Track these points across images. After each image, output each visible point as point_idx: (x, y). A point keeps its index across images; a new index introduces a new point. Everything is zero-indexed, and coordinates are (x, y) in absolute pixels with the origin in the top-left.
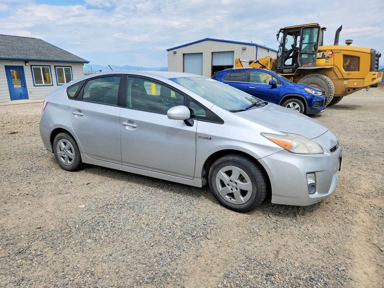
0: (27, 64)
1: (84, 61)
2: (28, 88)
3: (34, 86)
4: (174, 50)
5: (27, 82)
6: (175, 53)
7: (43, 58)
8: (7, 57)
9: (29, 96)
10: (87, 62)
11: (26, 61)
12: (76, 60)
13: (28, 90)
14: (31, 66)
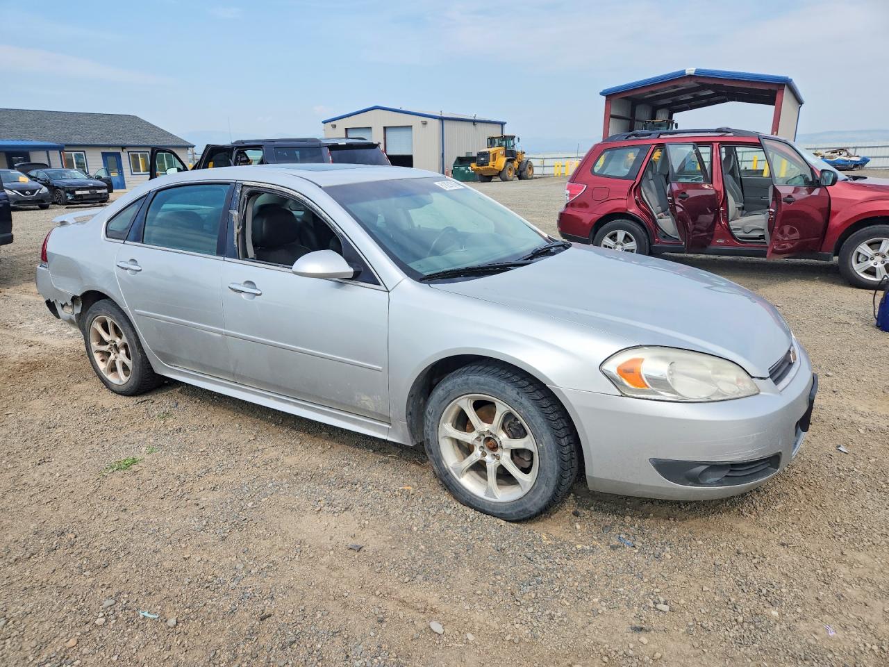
0: (124, 150)
1: (188, 144)
2: (125, 176)
3: (132, 174)
4: (333, 123)
5: (124, 170)
6: (334, 126)
7: (141, 143)
8: (104, 143)
9: (126, 185)
10: (193, 147)
11: (123, 147)
12: (182, 144)
13: (125, 179)
14: (128, 152)
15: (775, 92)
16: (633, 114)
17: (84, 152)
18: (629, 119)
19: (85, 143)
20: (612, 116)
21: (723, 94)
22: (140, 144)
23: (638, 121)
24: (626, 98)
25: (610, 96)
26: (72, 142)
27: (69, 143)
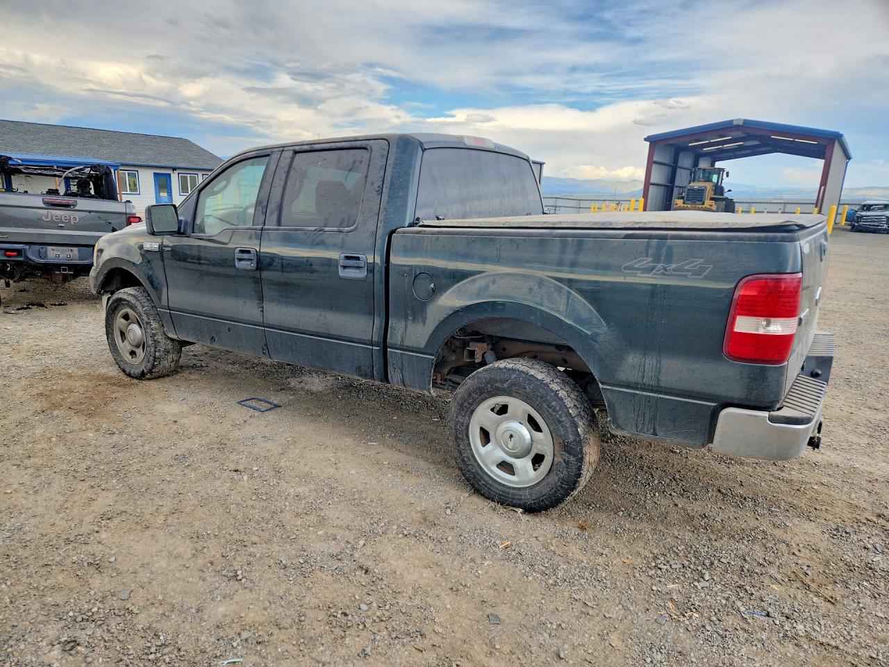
0: (175, 172)
3: (180, 195)
5: (173, 191)
8: (157, 165)
11: (174, 169)
13: (174, 199)
14: (179, 174)
15: (825, 146)
16: (676, 160)
17: (137, 171)
18: (671, 166)
19: (139, 163)
20: (655, 163)
21: (768, 145)
22: (190, 167)
23: (679, 167)
24: (671, 145)
25: (654, 141)
26: (127, 162)
27: (123, 162)
